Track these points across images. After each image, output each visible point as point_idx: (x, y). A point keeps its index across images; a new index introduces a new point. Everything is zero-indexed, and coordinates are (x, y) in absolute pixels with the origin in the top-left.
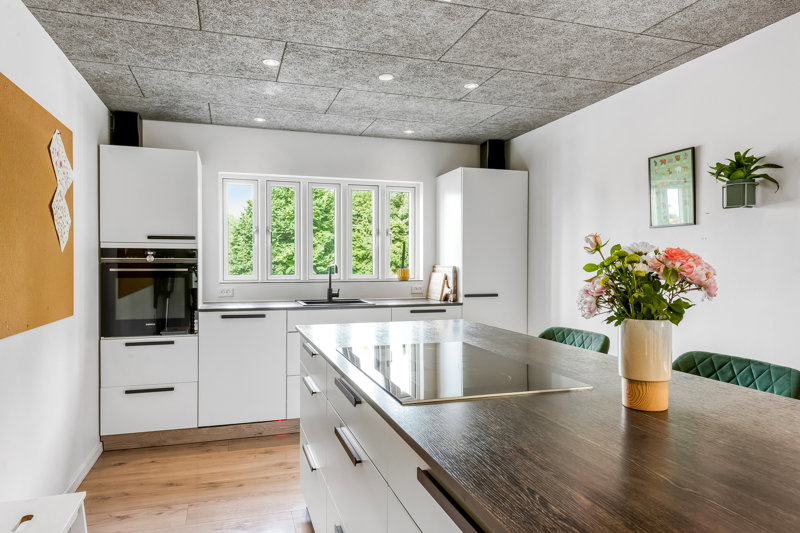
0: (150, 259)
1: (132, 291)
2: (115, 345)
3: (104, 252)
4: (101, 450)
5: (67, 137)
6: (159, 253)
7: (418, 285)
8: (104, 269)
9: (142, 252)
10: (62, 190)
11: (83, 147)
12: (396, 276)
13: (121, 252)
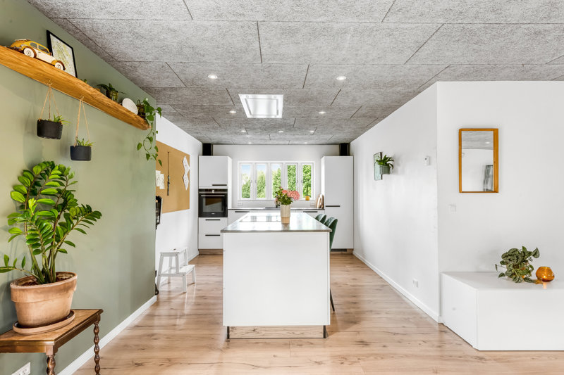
0: (213, 192)
1: (212, 203)
2: (202, 220)
3: (200, 190)
4: (198, 253)
5: (188, 157)
6: (216, 190)
7: (314, 202)
8: (200, 195)
9: (211, 190)
10: (186, 173)
11: (193, 159)
12: (304, 199)
13: (206, 190)
